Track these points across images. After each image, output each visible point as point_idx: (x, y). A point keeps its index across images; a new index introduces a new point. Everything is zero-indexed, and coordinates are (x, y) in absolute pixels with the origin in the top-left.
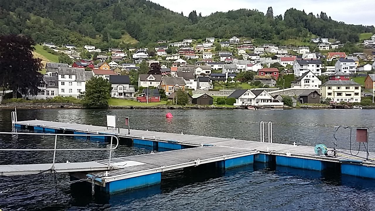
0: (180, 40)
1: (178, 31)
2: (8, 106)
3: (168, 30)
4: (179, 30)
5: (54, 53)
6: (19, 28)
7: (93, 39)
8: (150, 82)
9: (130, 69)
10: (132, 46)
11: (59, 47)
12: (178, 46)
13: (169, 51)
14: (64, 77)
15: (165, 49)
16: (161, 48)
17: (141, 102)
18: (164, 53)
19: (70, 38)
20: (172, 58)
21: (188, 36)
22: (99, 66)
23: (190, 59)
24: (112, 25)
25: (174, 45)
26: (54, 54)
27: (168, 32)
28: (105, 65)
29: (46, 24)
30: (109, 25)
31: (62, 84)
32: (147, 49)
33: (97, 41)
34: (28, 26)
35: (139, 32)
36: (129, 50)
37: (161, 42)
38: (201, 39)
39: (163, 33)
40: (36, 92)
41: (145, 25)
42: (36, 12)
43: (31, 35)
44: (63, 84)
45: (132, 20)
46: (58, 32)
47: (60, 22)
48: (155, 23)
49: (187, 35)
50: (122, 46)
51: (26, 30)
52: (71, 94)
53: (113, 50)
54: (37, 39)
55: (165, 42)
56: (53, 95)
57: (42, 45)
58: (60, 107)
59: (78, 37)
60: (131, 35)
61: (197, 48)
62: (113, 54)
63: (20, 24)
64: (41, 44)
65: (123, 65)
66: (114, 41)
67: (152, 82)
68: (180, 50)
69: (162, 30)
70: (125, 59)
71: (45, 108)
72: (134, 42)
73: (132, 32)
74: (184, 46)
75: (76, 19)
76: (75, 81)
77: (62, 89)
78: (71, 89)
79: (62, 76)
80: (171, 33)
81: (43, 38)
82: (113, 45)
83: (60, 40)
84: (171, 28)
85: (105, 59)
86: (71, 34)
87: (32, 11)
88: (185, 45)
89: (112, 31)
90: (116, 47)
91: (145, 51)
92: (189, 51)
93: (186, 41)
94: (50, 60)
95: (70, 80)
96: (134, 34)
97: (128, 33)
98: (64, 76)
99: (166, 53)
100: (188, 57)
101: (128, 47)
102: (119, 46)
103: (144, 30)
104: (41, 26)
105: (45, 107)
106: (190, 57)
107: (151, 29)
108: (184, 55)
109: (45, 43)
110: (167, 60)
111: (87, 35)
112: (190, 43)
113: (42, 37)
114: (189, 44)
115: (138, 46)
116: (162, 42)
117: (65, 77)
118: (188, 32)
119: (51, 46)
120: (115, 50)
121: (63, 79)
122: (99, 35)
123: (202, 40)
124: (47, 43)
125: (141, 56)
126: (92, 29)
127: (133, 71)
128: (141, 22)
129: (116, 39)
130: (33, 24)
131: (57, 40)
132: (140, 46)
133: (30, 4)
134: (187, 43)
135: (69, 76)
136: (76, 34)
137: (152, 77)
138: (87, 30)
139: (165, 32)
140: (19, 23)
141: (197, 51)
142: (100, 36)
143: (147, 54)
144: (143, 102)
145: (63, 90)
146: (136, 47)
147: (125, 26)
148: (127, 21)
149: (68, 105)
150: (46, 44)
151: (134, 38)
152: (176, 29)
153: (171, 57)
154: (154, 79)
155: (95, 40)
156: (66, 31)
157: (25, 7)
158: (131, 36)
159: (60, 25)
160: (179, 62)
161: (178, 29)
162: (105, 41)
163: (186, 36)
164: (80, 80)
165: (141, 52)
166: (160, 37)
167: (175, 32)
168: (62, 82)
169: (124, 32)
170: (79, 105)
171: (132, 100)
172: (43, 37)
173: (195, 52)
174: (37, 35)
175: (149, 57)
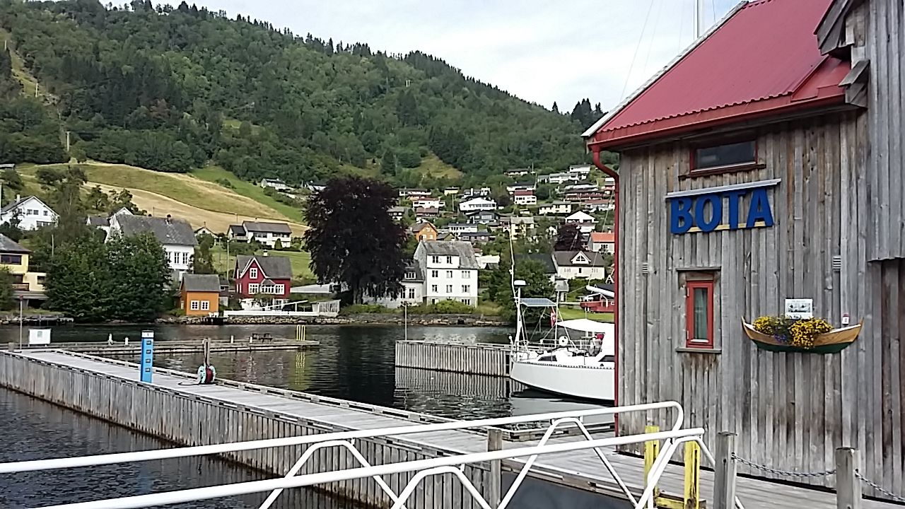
0: (560, 168)
1: (554, 147)
2: (352, 320)
3: (531, 146)
4: (554, 145)
5: (289, 203)
6: (207, 148)
7: (360, 169)
8: (577, 268)
9: (470, 237)
10: (451, 185)
11: (295, 187)
12: (560, 183)
13: (541, 193)
14: (437, 261)
15: (531, 189)
16: (520, 187)
18: (530, 198)
19: (314, 168)
20: (554, 210)
21: (579, 158)
23: (597, 212)
24: (397, 136)
25: (550, 179)
26: (290, 205)
27: (530, 149)
28: (427, 228)
29: (263, 137)
30: (390, 137)
31: (433, 276)
32: (487, 189)
33: (368, 174)
34: (225, 143)
35: (463, 151)
36: (443, 192)
37: (516, 173)
38: (612, 164)
39: (517, 152)
40: (396, 291)
41: (474, 134)
42: (232, 110)
43: (234, 163)
44: (435, 274)
45: (444, 125)
46: (290, 156)
47: (293, 132)
48: (496, 130)
49: (576, 155)
50: (426, 183)
51: (223, 151)
52: (449, 295)
53: (410, 193)
54: (247, 171)
55: (526, 173)
56: (413, 297)
57: (258, 184)
58: (457, 322)
59: (331, 164)
60: (441, 159)
61: (606, 186)
62: (415, 203)
63: (208, 138)
64: (257, 182)
65: (450, 229)
66: (409, 173)
67: (583, 269)
68: (569, 190)
69: (516, 146)
70: (445, 214)
71: (426, 326)
72: (452, 174)
73: (444, 152)
74: (576, 182)
75: (319, 124)
76: (459, 268)
77: (433, 286)
78: (451, 286)
79: (434, 258)
80: (536, 151)
81: (259, 169)
82: (407, 183)
83: (294, 172)
84: (536, 141)
85: (400, 214)
86: (317, 159)
87: (223, 108)
88: (577, 178)
89: (399, 150)
90: (414, 187)
91: (482, 194)
92: (591, 192)
93: (575, 170)
95: (449, 266)
96: (449, 156)
97: (433, 154)
98: (437, 258)
99: (535, 200)
100: (591, 207)
101: (442, 185)
102: (420, 184)
103: (476, 149)
104: (251, 141)
105: (425, 323)
106: (597, 208)
107: (490, 144)
108: (580, 203)
109: (264, 180)
110: (542, 215)
111: (347, 160)
112: (588, 175)
113: (256, 165)
114: (584, 177)
115: (464, 182)
116: (519, 172)
117: (439, 261)
118: (578, 149)
119: (278, 187)
120: (414, 193)
121: (436, 265)
122: (372, 160)
123: (613, 166)
124: (270, 179)
125: (480, 205)
126: (359, 146)
128: (465, 128)
129: (409, 167)
130: (235, 139)
131: (289, 172)
132: (470, 182)
133: (218, 92)
134: (580, 174)
135: (448, 258)
136: (326, 158)
137: (582, 258)
138: (346, 149)
139: (522, 149)
140: (207, 135)
141: (608, 192)
142: (374, 162)
143: (493, 202)
145: (435, 288)
146: (460, 187)
147: (427, 138)
148: (432, 128)
149: (473, 318)
150: (268, 182)
151: (450, 165)
152: (550, 143)
153: (551, 207)
154: (586, 262)
155: (365, 171)
156: (306, 153)
157: (207, 100)
158: (441, 161)
159: (293, 137)
160: (576, 220)
161: (553, 143)
162: (389, 172)
163: (574, 158)
164: (469, 266)
165: (475, 197)
166: (512, 162)
167: (547, 149)
168: (433, 272)
169: (426, 152)
170: (494, 318)
172: (259, 166)
173: (604, 195)
174: (245, 163)
175: (497, 208)
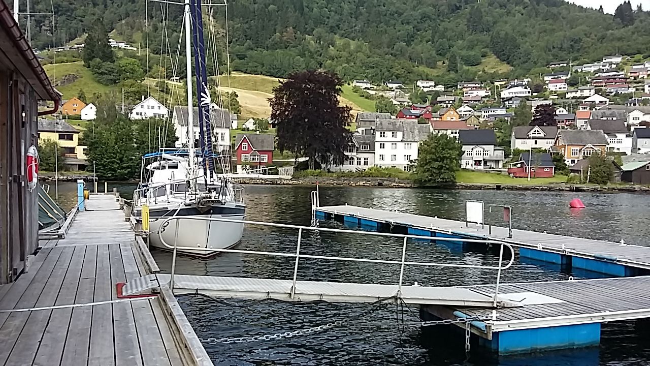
0: (596, 59)
1: (592, 43)
2: (301, 182)
3: (572, 43)
4: (593, 41)
5: (368, 97)
6: (318, 60)
7: (432, 70)
8: (534, 140)
9: (495, 118)
10: (500, 77)
11: (377, 86)
12: (592, 71)
13: (573, 81)
14: (384, 136)
15: (564, 78)
16: (556, 77)
17: (516, 177)
18: (562, 85)
19: (393, 70)
20: (578, 94)
21: (613, 51)
22: (440, 115)
23: (617, 94)
24: (465, 42)
25: (584, 69)
26: (369, 99)
27: (571, 45)
28: (451, 112)
29: (359, 49)
30: (458, 43)
31: (381, 147)
32: (529, 79)
33: (437, 73)
34: (331, 56)
35: (514, 50)
36: (494, 84)
37: (556, 65)
38: (642, 54)
39: (561, 48)
40: (342, 159)
41: (526, 36)
42: (343, 32)
43: (336, 70)
44: (382, 146)
45: (502, 30)
46: (375, 62)
47: (380, 44)
48: (545, 31)
49: (610, 48)
50: (481, 77)
51: (329, 62)
52: (394, 163)
53: (465, 85)
54: (345, 75)
55: (565, 65)
56: (367, 165)
57: (351, 84)
58: (377, 184)
59: (406, 67)
60: (498, 57)
61: (631, 73)
62: (466, 93)
63: (320, 53)
64: (350, 83)
65: (483, 112)
66: (468, 70)
67: (538, 141)
68: (596, 77)
69: (559, 43)
70: (487, 101)
72: (504, 68)
73: (501, 52)
74: (605, 71)
75: (405, 37)
76: (402, 141)
77: (381, 155)
78: (395, 156)
79: (381, 133)
80: (576, 47)
81: (353, 73)
82: (466, 78)
83: (378, 74)
84: (577, 38)
85: (451, 102)
86: (396, 64)
87: (338, 30)
88: (607, 67)
89: (464, 53)
90: (471, 81)
91: (524, 84)
92: (615, 79)
93: (607, 60)
94: (362, 108)
95: (394, 139)
96: (504, 54)
97: (493, 54)
98: (384, 133)
99: (566, 86)
100: (612, 91)
101: (493, 78)
102: (476, 78)
103: (525, 47)
104: (349, 53)
105: (354, 185)
106: (617, 91)
107: (538, 43)
108: (603, 88)
109: (355, 81)
110: (568, 98)
111: (422, 63)
112: (617, 64)
113: (351, 71)
114: (614, 66)
115: (511, 75)
116: (559, 64)
118: (613, 42)
119: (364, 86)
120: (469, 85)
121: (383, 139)
122: (442, 62)
123: (642, 55)
124: (359, 81)
125: (517, 93)
126: (431, 52)
127: (501, 122)
128: (519, 32)
129: (471, 66)
130: (338, 52)
131: (374, 74)
132: (516, 74)
133: (334, 20)
134: (611, 64)
135: (393, 133)
136: (404, 62)
137: (538, 131)
138: (422, 55)
139: (565, 46)
140: (319, 51)
141: (633, 78)
142: (444, 63)
143: (529, 89)
144: (519, 177)
145: (382, 157)
146: (508, 79)
147: (489, 42)
148: (493, 33)
149: (390, 181)
150: (357, 82)
151: (505, 62)
152: (588, 39)
153: (576, 92)
154: (542, 135)
155: (435, 71)
156: (389, 60)
157: (327, 26)
158: (499, 59)
159: (379, 48)
160: (593, 102)
161: (592, 39)
162: (453, 70)
163: (608, 50)
164: (410, 140)
165: (517, 86)
166: (556, 57)
167: (586, 44)
168: (381, 144)
169: (487, 53)
170: (406, 181)
171: (500, 174)
172: (353, 71)
173: (628, 80)
174: (344, 70)
175: (532, 94)
